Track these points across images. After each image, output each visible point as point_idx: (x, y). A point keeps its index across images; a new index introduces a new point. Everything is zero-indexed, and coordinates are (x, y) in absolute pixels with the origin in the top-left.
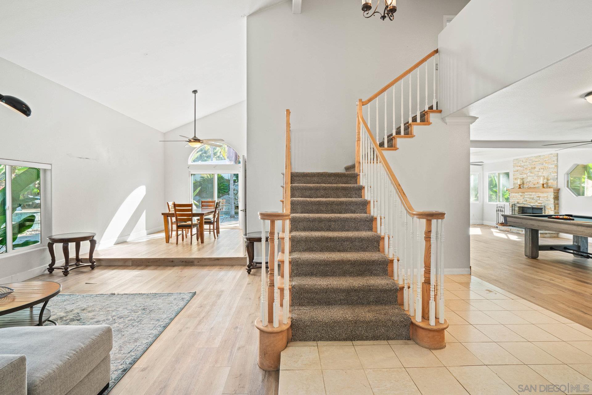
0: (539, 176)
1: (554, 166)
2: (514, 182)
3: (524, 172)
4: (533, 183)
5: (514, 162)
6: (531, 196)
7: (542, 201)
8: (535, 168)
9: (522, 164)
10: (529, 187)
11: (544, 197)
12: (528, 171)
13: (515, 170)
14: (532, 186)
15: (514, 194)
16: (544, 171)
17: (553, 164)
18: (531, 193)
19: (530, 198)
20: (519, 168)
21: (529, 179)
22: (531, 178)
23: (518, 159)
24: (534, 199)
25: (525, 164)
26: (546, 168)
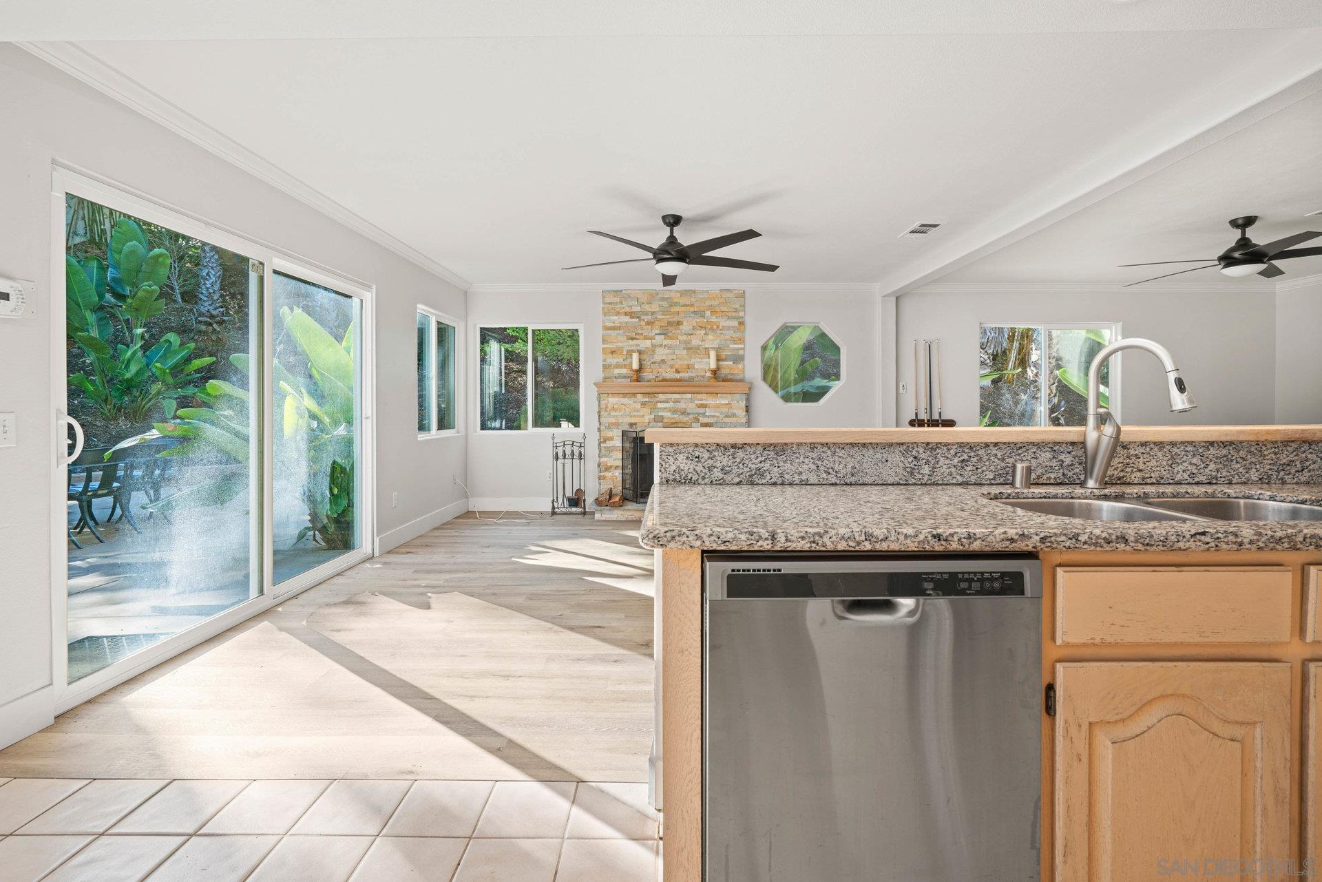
0: (692, 348)
1: (735, 323)
2: (604, 360)
3: (642, 334)
4: (671, 367)
5: (607, 300)
6: (679, 405)
7: (713, 416)
8: (679, 323)
9: (638, 309)
10: (660, 379)
11: (718, 406)
12: (657, 332)
13: (609, 324)
14: (670, 375)
15: (617, 399)
16: (705, 334)
17: (734, 318)
18: (677, 396)
19: (675, 411)
20: (627, 319)
21: (660, 354)
22: (667, 351)
23: (621, 291)
24: (689, 414)
25: (647, 308)
26: (715, 327)
